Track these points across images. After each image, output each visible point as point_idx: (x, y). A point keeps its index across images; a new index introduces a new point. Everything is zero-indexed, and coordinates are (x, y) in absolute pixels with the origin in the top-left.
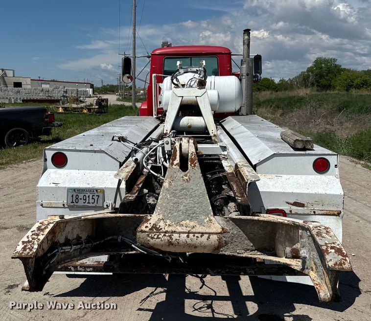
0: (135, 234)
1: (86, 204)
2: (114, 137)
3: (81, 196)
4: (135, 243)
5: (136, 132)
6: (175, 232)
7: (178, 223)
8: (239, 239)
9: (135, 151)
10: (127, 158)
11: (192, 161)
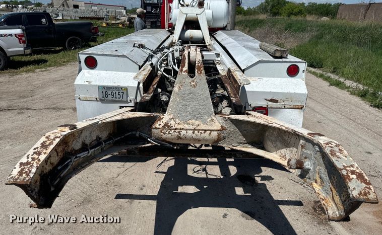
0: (150, 130)
1: (114, 99)
2: (135, 44)
3: (109, 92)
4: (150, 137)
5: (153, 41)
6: (183, 129)
7: (186, 122)
8: (235, 135)
9: (151, 56)
10: (145, 62)
11: (199, 68)
